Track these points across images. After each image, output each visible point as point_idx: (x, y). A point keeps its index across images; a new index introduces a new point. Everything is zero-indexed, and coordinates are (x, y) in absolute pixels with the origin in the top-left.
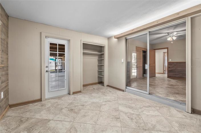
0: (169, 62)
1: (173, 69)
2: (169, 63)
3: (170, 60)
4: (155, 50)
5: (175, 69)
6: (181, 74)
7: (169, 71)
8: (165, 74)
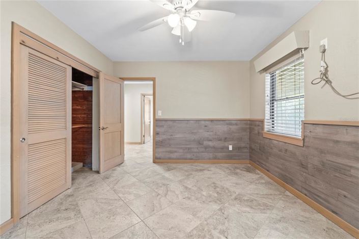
0: (157, 117)
1: (164, 137)
2: (157, 122)
3: (160, 114)
4: (124, 79)
5: (169, 137)
6: (181, 151)
7: (157, 144)
8: (144, 143)
